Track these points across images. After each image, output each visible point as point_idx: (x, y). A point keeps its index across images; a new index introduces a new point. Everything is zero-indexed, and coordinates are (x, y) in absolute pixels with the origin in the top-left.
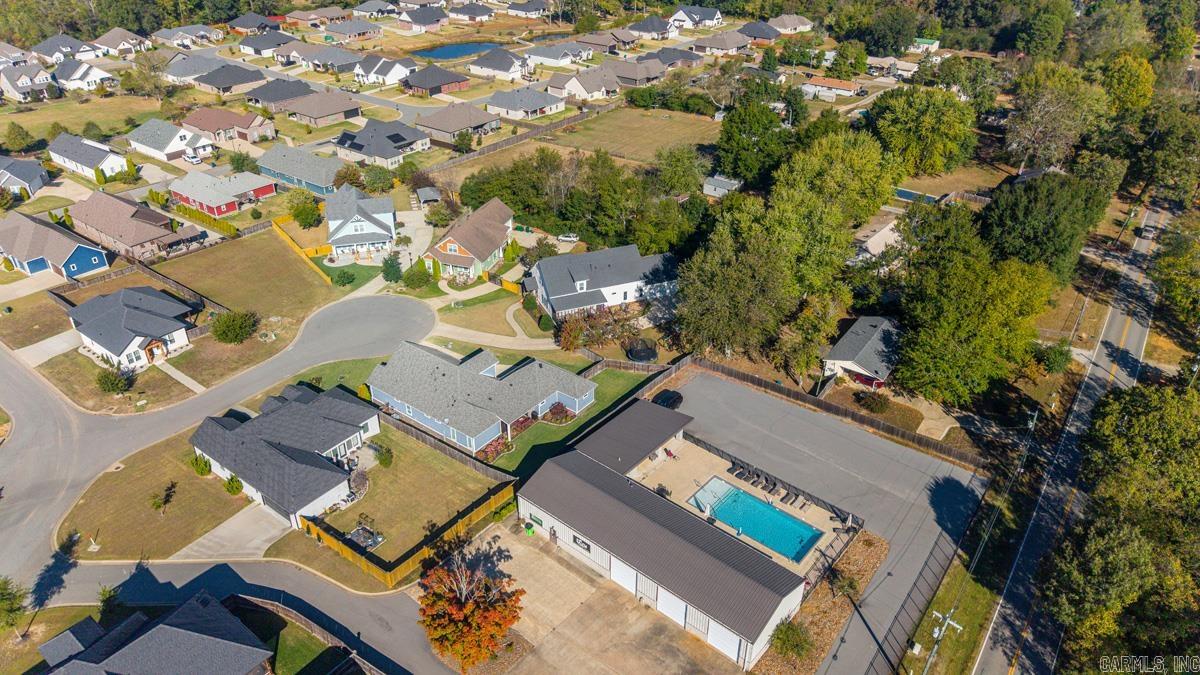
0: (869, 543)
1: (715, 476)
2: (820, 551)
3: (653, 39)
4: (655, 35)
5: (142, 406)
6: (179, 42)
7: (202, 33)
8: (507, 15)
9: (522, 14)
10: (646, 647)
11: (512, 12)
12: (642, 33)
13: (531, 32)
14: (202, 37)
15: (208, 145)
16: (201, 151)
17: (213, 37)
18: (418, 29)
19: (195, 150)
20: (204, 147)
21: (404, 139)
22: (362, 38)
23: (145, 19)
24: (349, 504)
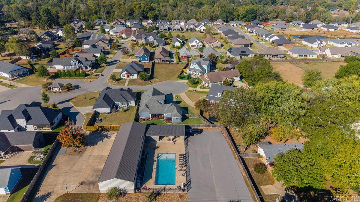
2: (165, 187)
5: (115, 85)
6: (233, 25)
14: (240, 24)
15: (202, 45)
16: (199, 46)
17: (242, 24)
18: (304, 30)
19: (198, 45)
20: (200, 45)
21: (246, 53)
22: (282, 30)
23: (229, 18)
24: (108, 114)
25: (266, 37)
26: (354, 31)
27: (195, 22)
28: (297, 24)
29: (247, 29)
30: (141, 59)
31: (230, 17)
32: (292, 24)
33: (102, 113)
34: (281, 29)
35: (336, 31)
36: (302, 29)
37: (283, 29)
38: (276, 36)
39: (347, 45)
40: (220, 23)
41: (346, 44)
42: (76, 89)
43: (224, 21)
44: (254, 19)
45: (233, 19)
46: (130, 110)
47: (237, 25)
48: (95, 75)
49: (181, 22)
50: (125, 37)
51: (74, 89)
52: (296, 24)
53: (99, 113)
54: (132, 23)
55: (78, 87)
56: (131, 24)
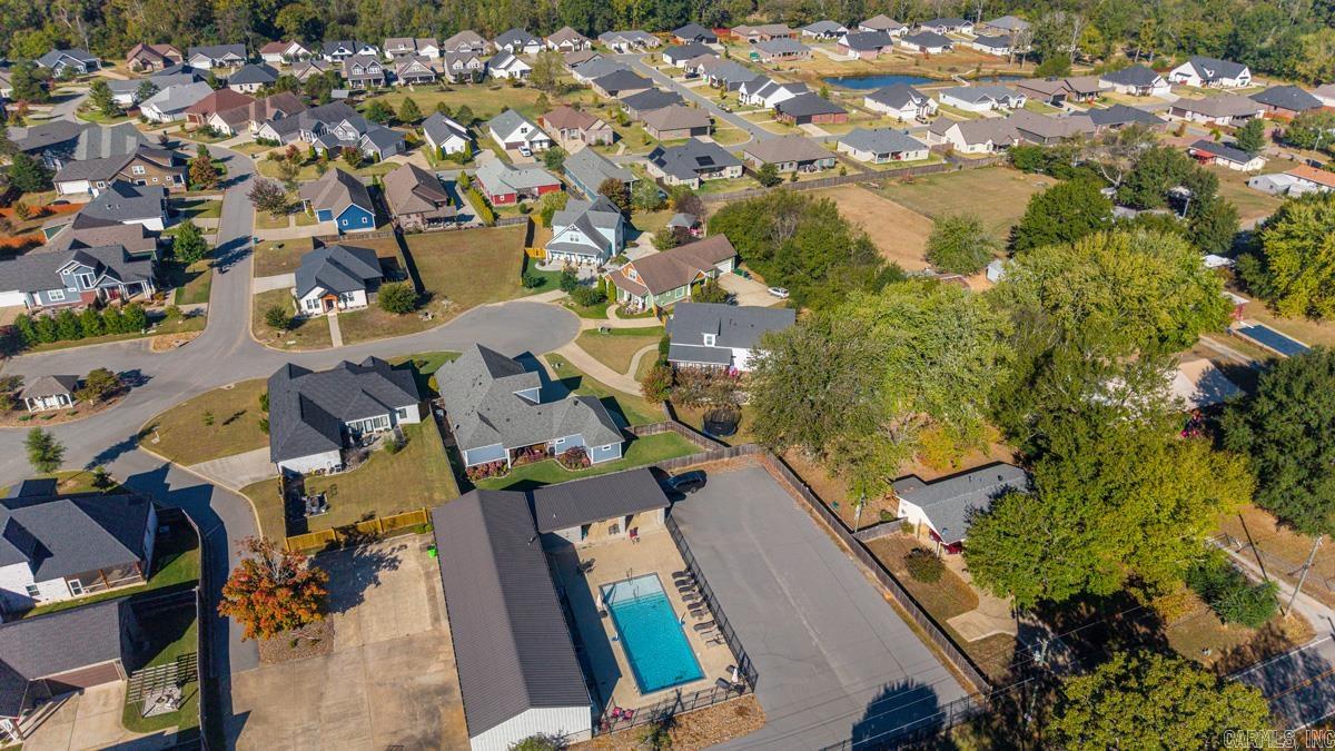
0: (741, 711)
1: (656, 574)
2: (679, 695)
3: (1129, 94)
4: (1133, 89)
5: (290, 346)
6: (617, 45)
7: (640, 39)
8: (970, 49)
9: (987, 49)
10: (416, 699)
11: (977, 47)
12: (1115, 85)
13: (978, 70)
14: (640, 43)
17: (649, 43)
18: (853, 55)
19: (531, 143)
20: (541, 141)
21: (713, 163)
22: (787, 57)
23: (598, 22)
24: (335, 473)
25: (751, 91)
26: (999, 52)
27: (478, 42)
28: (825, 34)
29: (674, 62)
30: (345, 223)
31: (601, 17)
32: (810, 33)
33: (309, 474)
34: (784, 54)
35: (947, 51)
36: (846, 54)
37: (789, 54)
38: (782, 89)
39: (996, 105)
40: (569, 44)
41: (994, 102)
42: (134, 390)
43: (581, 32)
44: (684, 20)
45: (610, 26)
46: (411, 443)
47: (630, 47)
48: (188, 316)
49: (423, 46)
50: (226, 129)
51: (128, 390)
52: (822, 34)
53: (297, 476)
54: (218, 61)
55: (137, 378)
56: (214, 63)
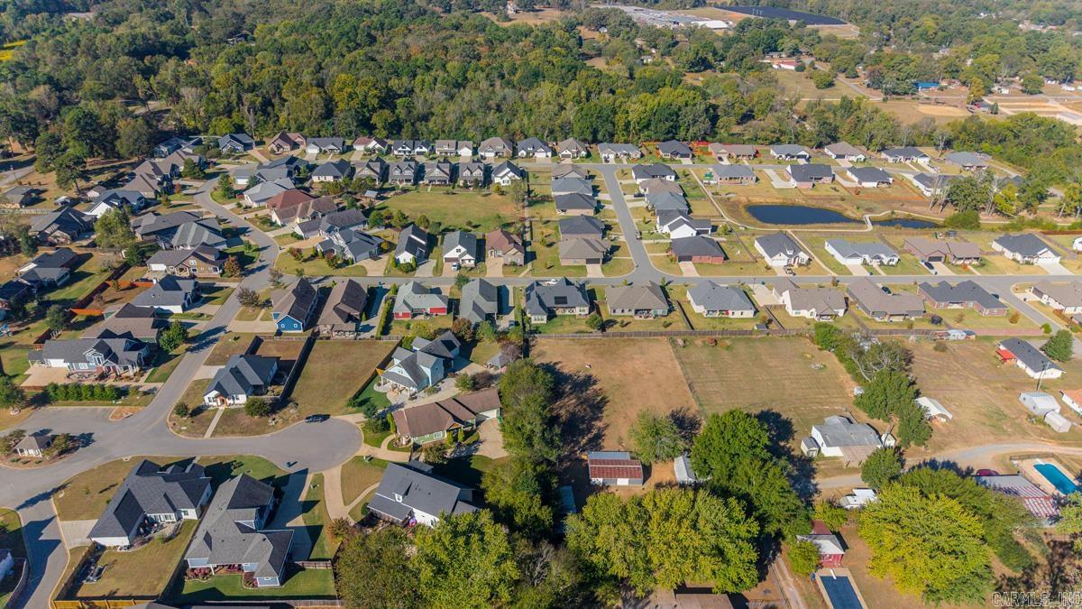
3: (1014, 260)
4: (1019, 257)
5: (182, 430)
6: (606, 155)
7: (628, 151)
9: (922, 187)
11: (916, 183)
12: (1005, 249)
13: (894, 212)
14: (626, 154)
15: (472, 259)
17: (633, 155)
18: (793, 183)
20: (469, 260)
21: (566, 302)
24: (123, 551)
26: (929, 192)
28: (786, 156)
29: (636, 178)
30: (283, 326)
32: (775, 153)
33: (110, 547)
34: (731, 179)
35: (884, 186)
37: (735, 179)
38: (685, 226)
39: (869, 261)
40: (569, 153)
41: (867, 257)
42: (81, 449)
43: (585, 140)
46: (180, 536)
47: (617, 157)
48: (145, 393)
49: (462, 147)
50: (279, 223)
51: (76, 449)
53: (103, 548)
54: (323, 149)
55: (87, 439)
